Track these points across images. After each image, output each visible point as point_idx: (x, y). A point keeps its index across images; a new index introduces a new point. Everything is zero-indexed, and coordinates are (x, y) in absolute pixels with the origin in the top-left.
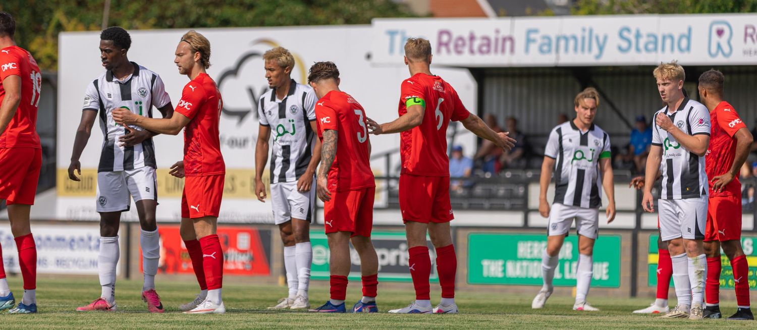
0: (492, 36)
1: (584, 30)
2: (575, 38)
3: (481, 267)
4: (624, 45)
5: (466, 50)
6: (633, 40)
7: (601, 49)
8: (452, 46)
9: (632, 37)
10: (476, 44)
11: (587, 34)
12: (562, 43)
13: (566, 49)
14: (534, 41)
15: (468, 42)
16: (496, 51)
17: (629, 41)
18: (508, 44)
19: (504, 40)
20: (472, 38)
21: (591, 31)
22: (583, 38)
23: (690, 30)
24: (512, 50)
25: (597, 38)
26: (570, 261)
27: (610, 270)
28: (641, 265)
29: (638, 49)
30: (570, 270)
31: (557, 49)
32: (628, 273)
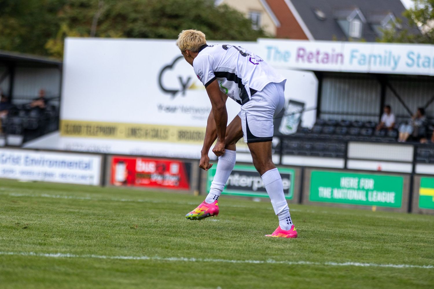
0: (330, 52)
1: (386, 52)
2: (380, 56)
4: (410, 62)
5: (314, 60)
6: (416, 60)
7: (396, 63)
8: (305, 58)
9: (415, 57)
10: (321, 57)
11: (388, 55)
12: (373, 59)
13: (375, 63)
14: (355, 57)
15: (315, 56)
16: (332, 62)
17: (413, 60)
18: (340, 58)
19: (338, 55)
20: (318, 53)
21: (390, 53)
22: (385, 57)
24: (342, 61)
25: (394, 57)
26: (372, 191)
27: (396, 197)
28: (415, 195)
29: (418, 65)
30: (372, 196)
31: (370, 62)
32: (407, 200)
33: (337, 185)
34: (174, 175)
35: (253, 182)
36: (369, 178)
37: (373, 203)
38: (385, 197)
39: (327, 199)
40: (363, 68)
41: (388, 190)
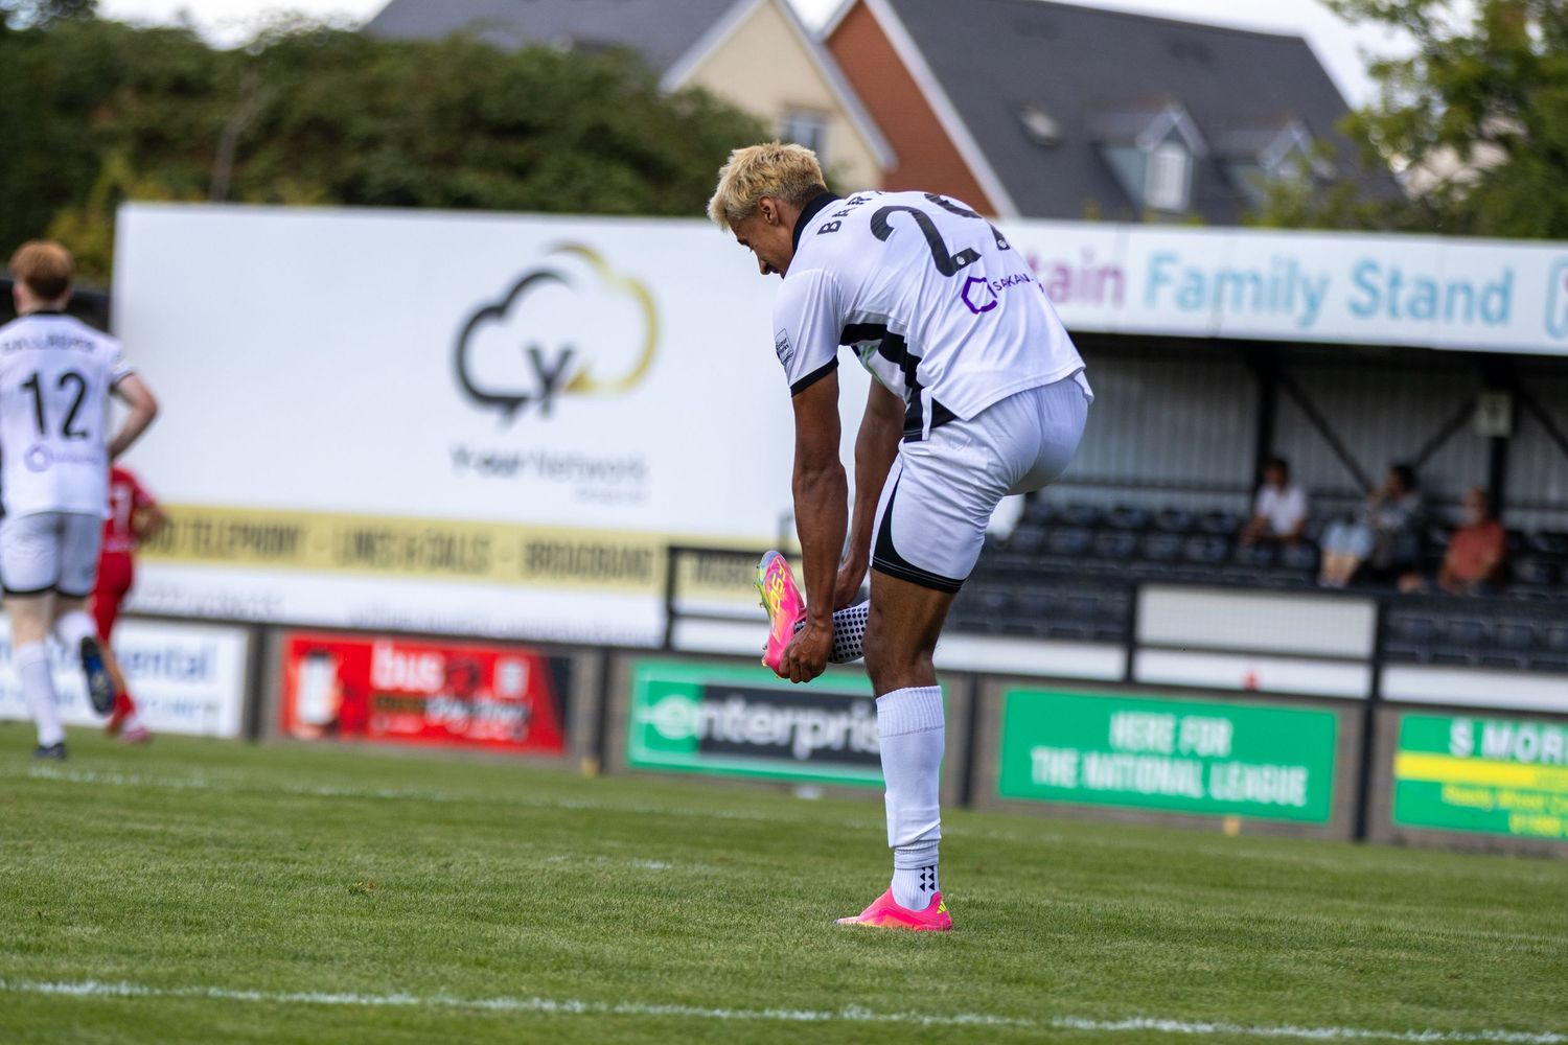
0: (1075, 261)
1: (1277, 262)
2: (1257, 279)
3: (1027, 763)
4: (1364, 298)
6: (1384, 291)
7: (1313, 303)
9: (1380, 282)
11: (1283, 273)
12: (1229, 288)
13: (1238, 301)
14: (1167, 280)
16: (1083, 296)
17: (1373, 291)
18: (1110, 283)
19: (1102, 274)
21: (1293, 267)
22: (1275, 281)
23: (1509, 277)
24: (1119, 296)
25: (1306, 283)
26: (1225, 761)
27: (1311, 786)
28: (1379, 780)
29: (1394, 311)
30: (1224, 781)
31: (1218, 300)
32: (1349, 796)
33: (1096, 740)
34: (508, 701)
35: (793, 729)
36: (1213, 714)
37: (1228, 807)
38: (1271, 783)
39: (1060, 791)
40: (1195, 321)
41: (1281, 757)
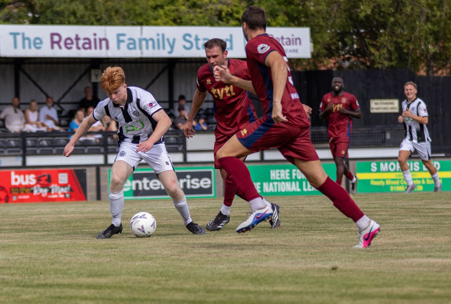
0: (92, 38)
1: (158, 35)
2: (152, 39)
4: (188, 45)
5: (73, 47)
6: (194, 42)
7: (172, 47)
8: (62, 44)
9: (192, 39)
10: (81, 42)
11: (161, 38)
12: (144, 43)
13: (147, 48)
14: (123, 41)
15: (75, 41)
16: (96, 48)
17: (190, 43)
18: (104, 43)
19: (101, 40)
20: (77, 39)
21: (163, 35)
22: (158, 40)
23: (231, 36)
24: (107, 48)
25: (168, 40)
29: (197, 48)
31: (141, 48)
40: (134, 54)
